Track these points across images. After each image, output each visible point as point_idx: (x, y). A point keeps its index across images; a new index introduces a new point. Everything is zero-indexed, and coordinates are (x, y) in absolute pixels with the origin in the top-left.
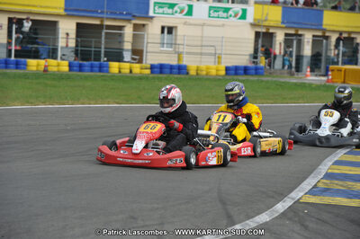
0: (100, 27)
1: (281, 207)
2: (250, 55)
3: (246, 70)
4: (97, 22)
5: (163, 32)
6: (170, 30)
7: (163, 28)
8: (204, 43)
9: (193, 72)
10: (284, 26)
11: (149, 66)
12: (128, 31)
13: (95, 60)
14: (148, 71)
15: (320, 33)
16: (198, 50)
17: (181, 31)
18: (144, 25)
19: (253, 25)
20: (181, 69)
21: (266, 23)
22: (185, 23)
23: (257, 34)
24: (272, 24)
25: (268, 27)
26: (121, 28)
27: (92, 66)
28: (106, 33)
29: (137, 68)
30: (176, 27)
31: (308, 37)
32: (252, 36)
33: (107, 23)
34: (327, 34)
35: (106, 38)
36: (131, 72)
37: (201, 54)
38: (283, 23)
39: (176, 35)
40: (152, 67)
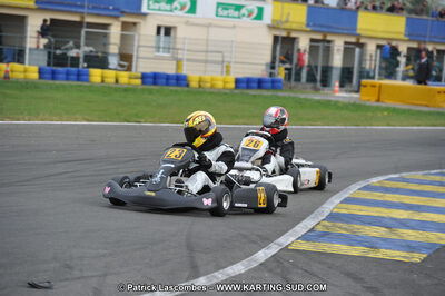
0: (80, 24)
1: (263, 255)
2: (267, 65)
3: (260, 83)
4: (76, 18)
5: (158, 33)
6: (168, 31)
7: (159, 28)
8: (210, 48)
9: (194, 84)
10: (309, 29)
11: (140, 75)
12: (115, 31)
13: (72, 66)
14: (139, 82)
15: (353, 40)
16: (201, 56)
17: (181, 33)
18: (135, 24)
19: (271, 27)
20: (180, 80)
21: (287, 26)
22: (187, 23)
23: (276, 39)
24: (294, 26)
25: (289, 31)
26: (106, 26)
27: (68, 74)
28: (87, 32)
29: (124, 77)
30: (175, 27)
31: (338, 44)
32: (270, 41)
33: (89, 19)
34: (362, 41)
35: (86, 39)
36: (117, 81)
37: (206, 62)
38: (308, 25)
39: (175, 38)
40: (144, 77)
